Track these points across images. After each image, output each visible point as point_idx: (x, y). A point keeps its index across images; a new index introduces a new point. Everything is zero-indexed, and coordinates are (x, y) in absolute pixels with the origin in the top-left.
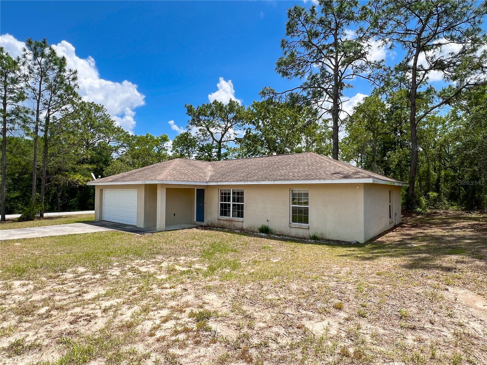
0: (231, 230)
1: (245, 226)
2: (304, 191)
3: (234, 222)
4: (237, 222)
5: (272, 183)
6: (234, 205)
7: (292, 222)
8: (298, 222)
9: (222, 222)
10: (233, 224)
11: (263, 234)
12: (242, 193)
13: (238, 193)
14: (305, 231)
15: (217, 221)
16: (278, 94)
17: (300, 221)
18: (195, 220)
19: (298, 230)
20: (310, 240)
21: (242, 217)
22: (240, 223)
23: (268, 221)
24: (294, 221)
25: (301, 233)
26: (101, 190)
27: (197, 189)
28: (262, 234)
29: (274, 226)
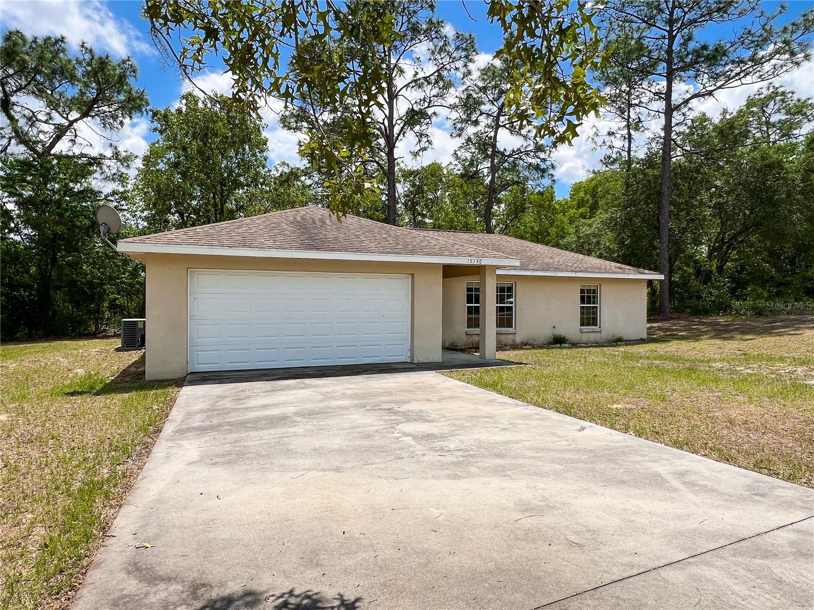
1: (519, 339)
2: (588, 286)
4: (505, 336)
8: (586, 325)
9: (476, 338)
12: (510, 289)
14: (596, 335)
15: (465, 338)
17: (588, 324)
19: (589, 333)
21: (512, 327)
22: (510, 337)
23: (554, 328)
24: (582, 324)
25: (593, 337)
29: (562, 331)
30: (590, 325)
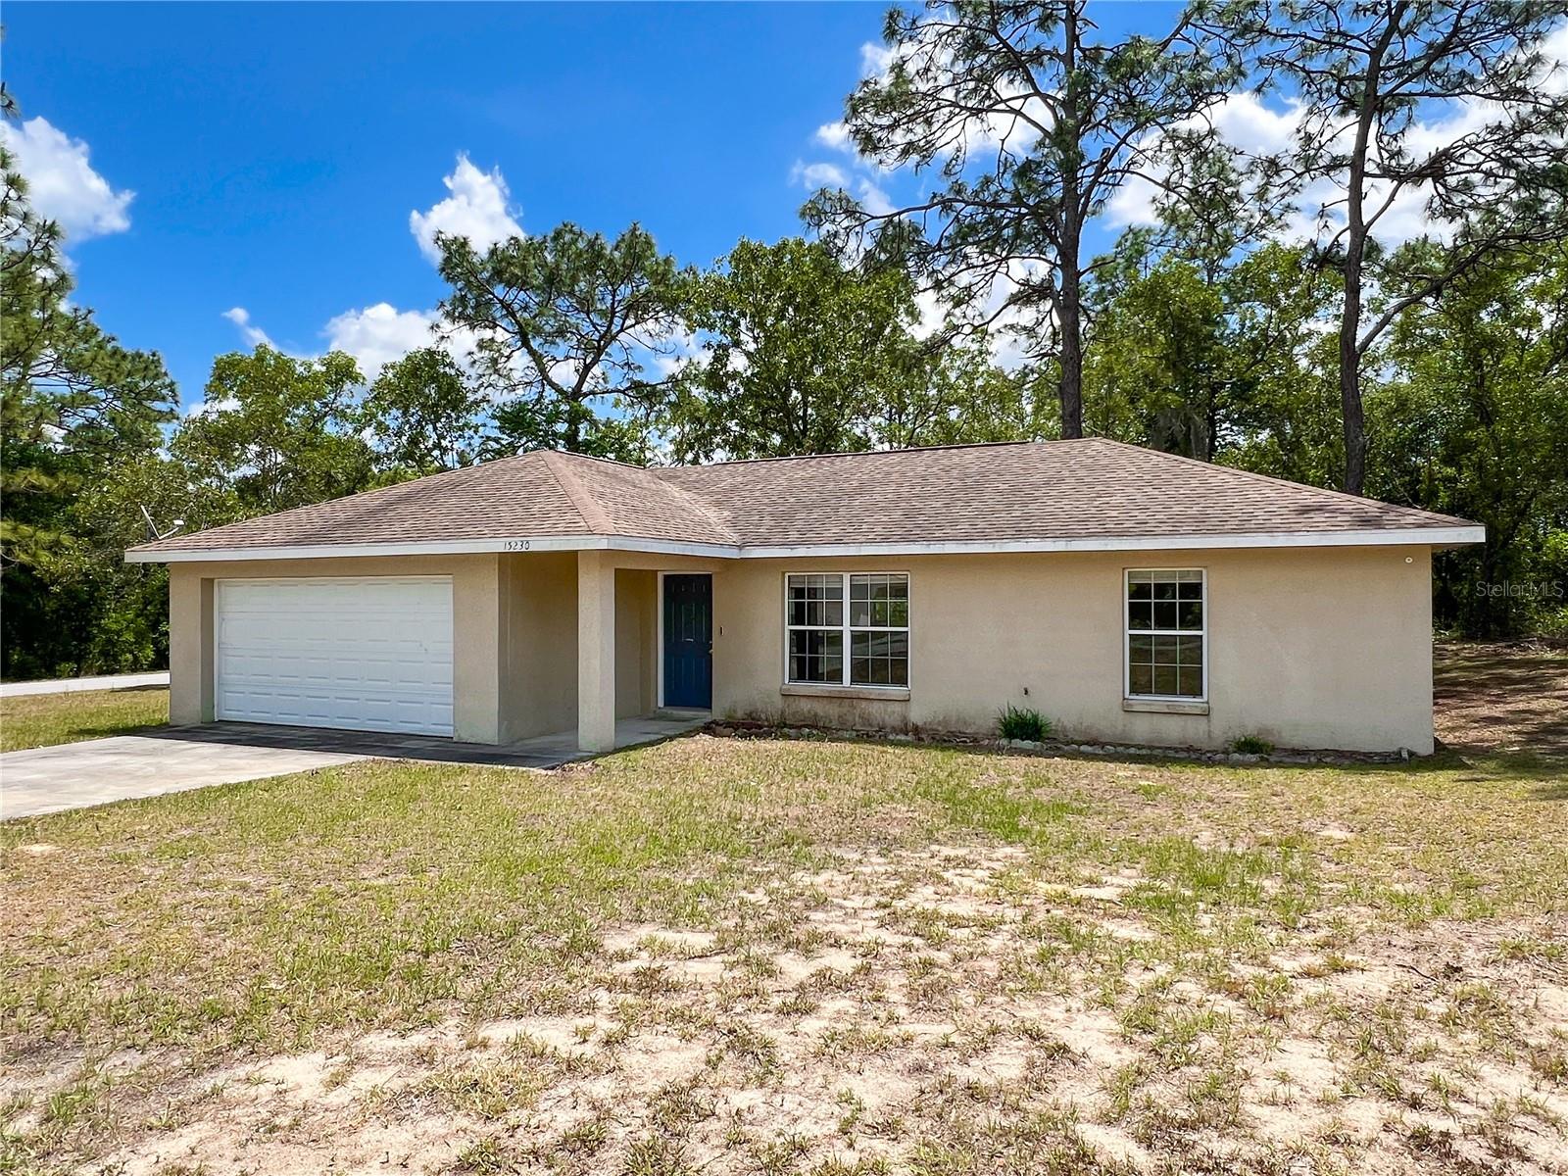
0: (874, 734)
1: (917, 715)
2: (1183, 574)
3: (864, 704)
4: (881, 704)
5: (1060, 546)
6: (857, 638)
7: (1132, 692)
8: (1159, 692)
9: (805, 706)
10: (857, 712)
11: (1028, 744)
12: (901, 591)
13: (881, 591)
14: (1190, 722)
15: (779, 702)
16: (873, 218)
17: (1167, 688)
18: (661, 704)
19: (1160, 716)
20: (1236, 756)
21: (905, 683)
22: (897, 708)
23: (1026, 692)
25: (1173, 730)
26: (208, 585)
27: (667, 578)
28: (1017, 743)
29: (1056, 707)
30: (1174, 693)
